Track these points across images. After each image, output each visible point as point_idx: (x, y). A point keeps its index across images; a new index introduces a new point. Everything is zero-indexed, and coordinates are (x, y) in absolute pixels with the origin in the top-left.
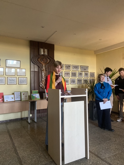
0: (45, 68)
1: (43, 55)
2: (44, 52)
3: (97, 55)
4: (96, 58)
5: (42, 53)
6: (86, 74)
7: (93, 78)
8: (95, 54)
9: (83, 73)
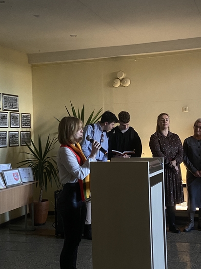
3: (33, 66)
4: (33, 75)
6: (15, 118)
7: (28, 129)
8: (29, 63)
9: (9, 115)
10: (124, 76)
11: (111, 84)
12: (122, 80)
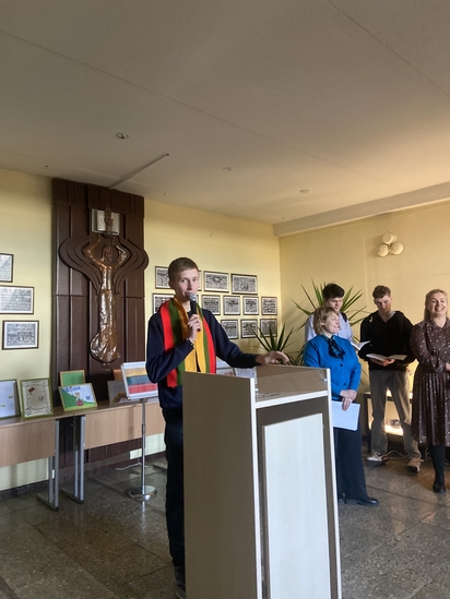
0: (112, 283)
1: (103, 234)
2: (108, 222)
4: (280, 250)
5: (102, 228)
8: (275, 235)
9: (241, 299)
10: (393, 239)
11: (375, 253)
12: (390, 246)
